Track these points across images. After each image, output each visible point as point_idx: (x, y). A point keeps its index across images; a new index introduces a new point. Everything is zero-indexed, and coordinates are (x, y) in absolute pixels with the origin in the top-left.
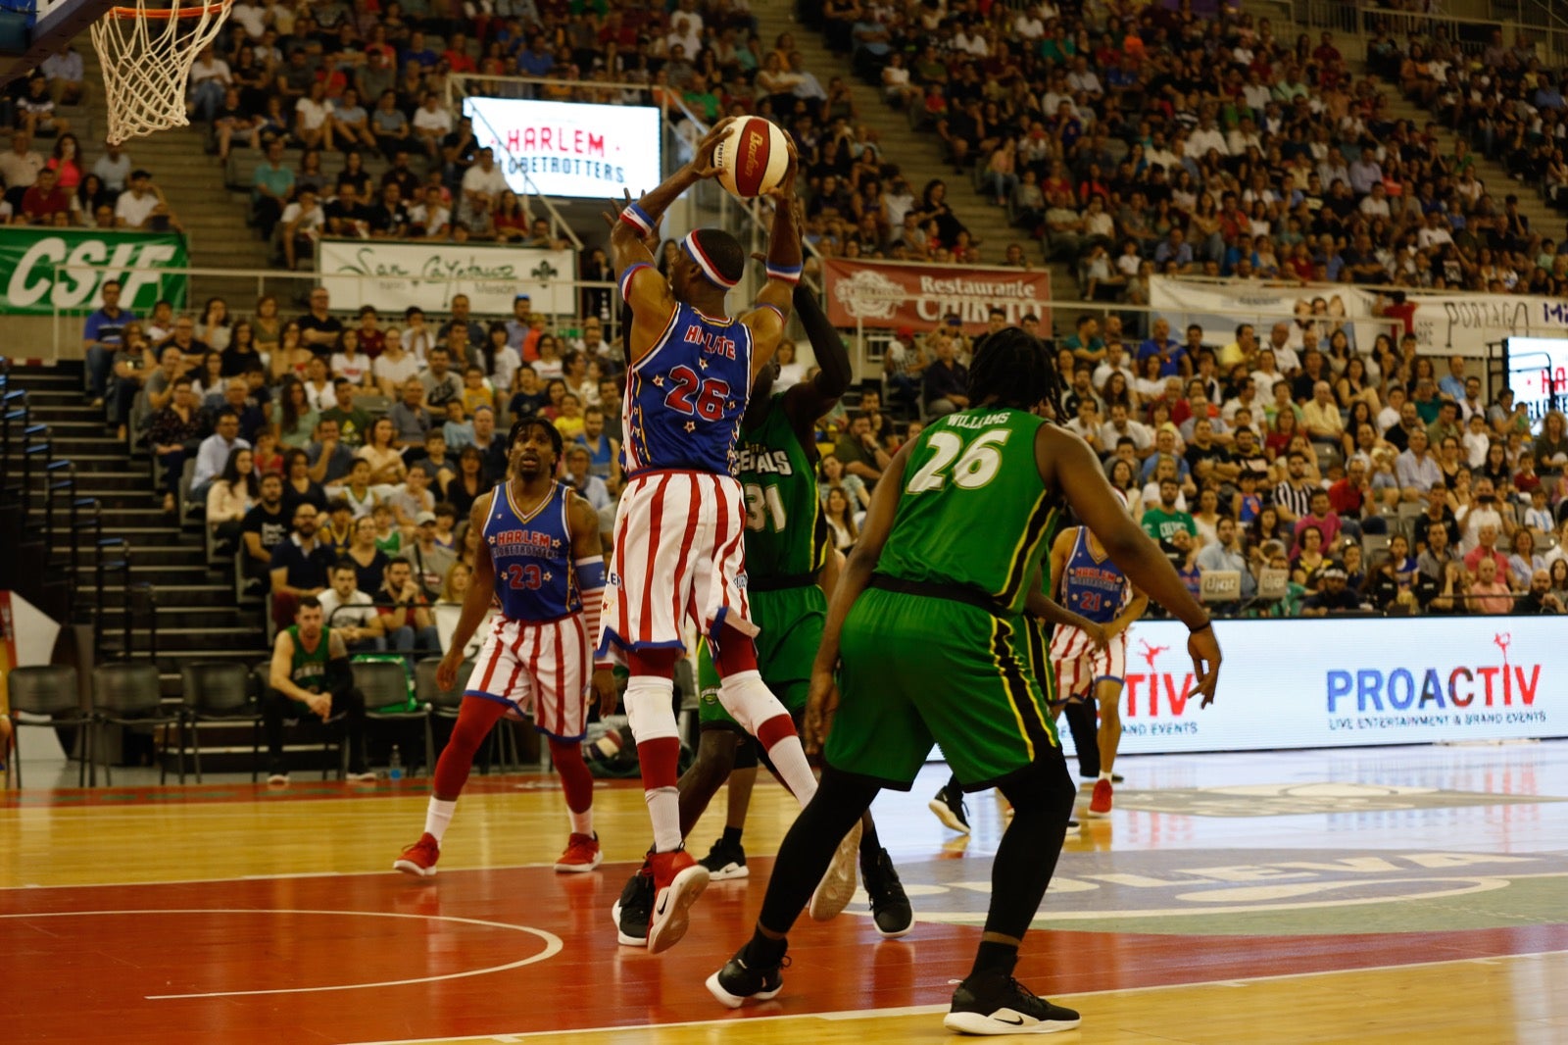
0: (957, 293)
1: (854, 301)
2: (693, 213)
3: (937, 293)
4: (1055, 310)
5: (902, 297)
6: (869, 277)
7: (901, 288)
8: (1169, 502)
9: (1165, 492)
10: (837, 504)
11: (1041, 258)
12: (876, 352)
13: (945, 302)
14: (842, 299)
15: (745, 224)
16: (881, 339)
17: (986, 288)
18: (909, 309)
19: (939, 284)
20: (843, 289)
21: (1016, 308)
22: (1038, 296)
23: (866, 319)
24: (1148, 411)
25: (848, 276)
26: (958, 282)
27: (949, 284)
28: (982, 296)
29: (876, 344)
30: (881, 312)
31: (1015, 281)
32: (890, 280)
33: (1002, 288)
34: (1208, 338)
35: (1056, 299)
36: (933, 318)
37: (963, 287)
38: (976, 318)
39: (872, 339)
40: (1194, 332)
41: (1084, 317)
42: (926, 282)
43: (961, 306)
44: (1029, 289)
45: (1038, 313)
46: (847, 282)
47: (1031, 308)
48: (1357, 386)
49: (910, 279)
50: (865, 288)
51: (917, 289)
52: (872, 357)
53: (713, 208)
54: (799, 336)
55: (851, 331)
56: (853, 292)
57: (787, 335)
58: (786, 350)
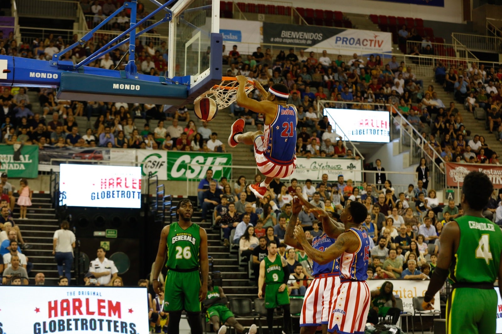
0: (491, 174)
1: (456, 177)
2: (401, 147)
6: (461, 169)
14: (452, 176)
15: (419, 151)
17: (501, 172)
20: (452, 173)
25: (454, 168)
26: (491, 170)
27: (488, 171)
28: (500, 175)
37: (493, 172)
38: (497, 182)
43: (492, 178)
46: (454, 170)
50: (460, 172)
53: (408, 145)
54: (438, 189)
55: (455, 187)
56: (456, 174)
57: (433, 189)
58: (433, 194)
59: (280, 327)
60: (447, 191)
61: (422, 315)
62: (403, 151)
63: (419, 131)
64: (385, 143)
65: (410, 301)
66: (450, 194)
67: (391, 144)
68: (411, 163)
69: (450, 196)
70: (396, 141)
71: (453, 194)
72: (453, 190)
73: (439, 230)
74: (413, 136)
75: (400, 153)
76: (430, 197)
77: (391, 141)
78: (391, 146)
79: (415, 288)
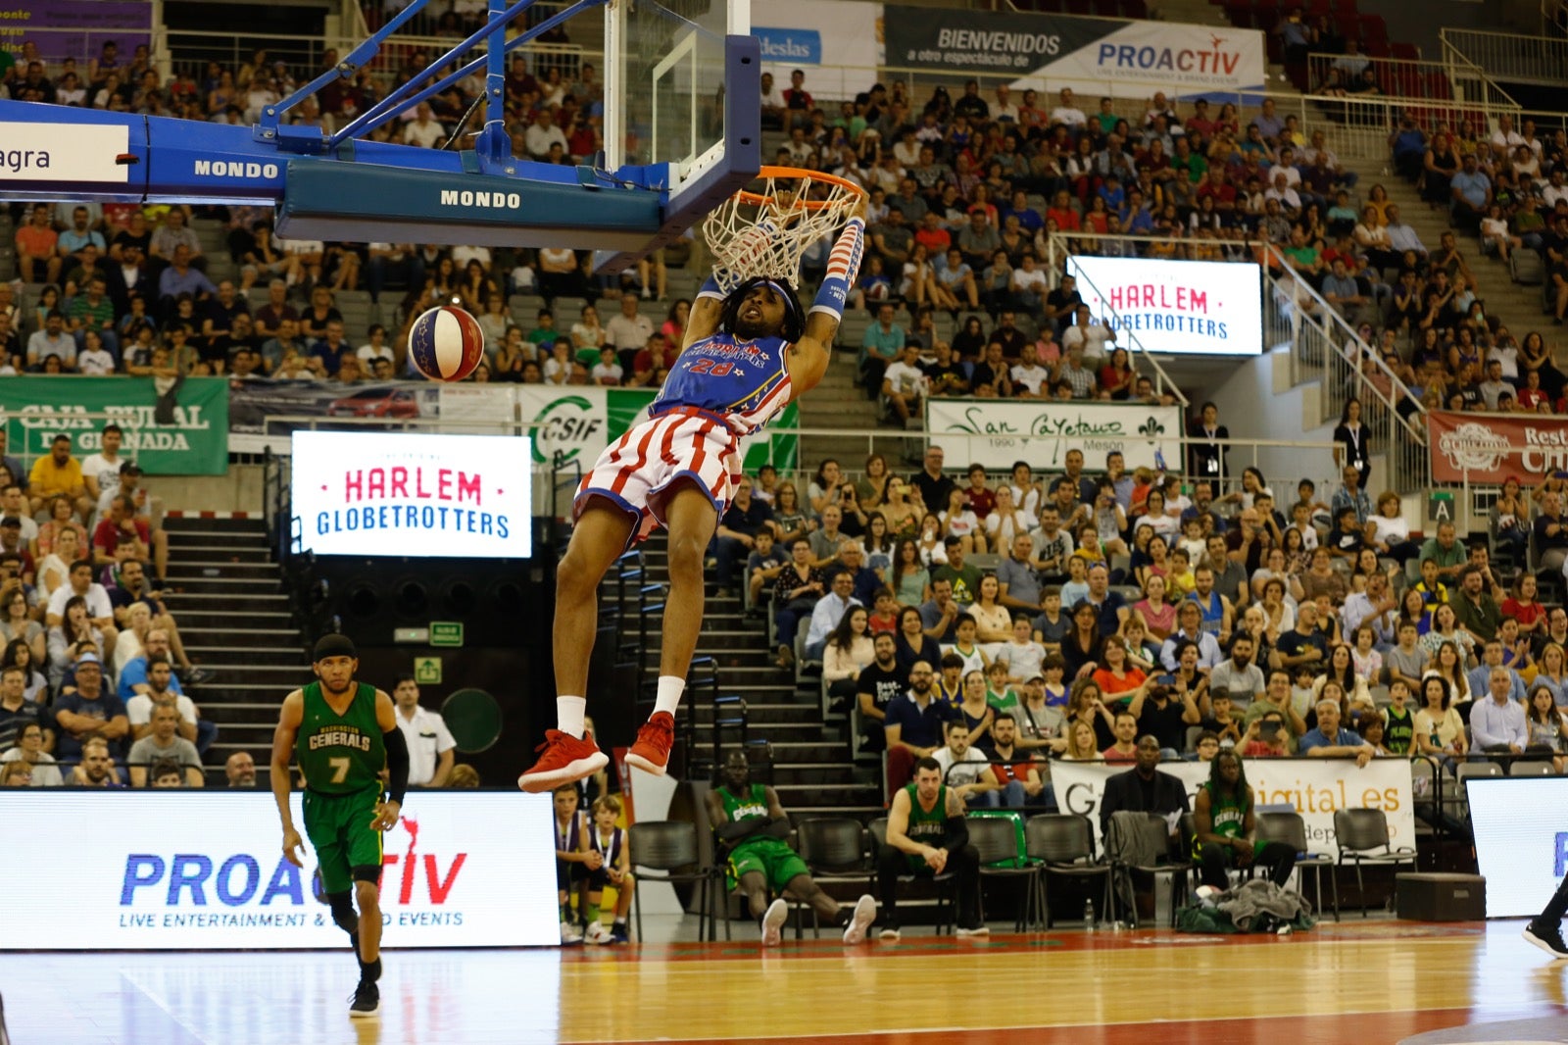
0: (1561, 444)
1: (1458, 454)
2: (1297, 368)
3: (1541, 445)
5: (1507, 451)
6: (1473, 430)
7: (1505, 440)
10: (1447, 658)
12: (1482, 505)
13: (1549, 453)
14: (1446, 452)
15: (1348, 380)
16: (1487, 492)
18: (1513, 461)
19: (1543, 435)
20: (1447, 441)
23: (1471, 472)
25: (1452, 429)
26: (1562, 433)
27: (1553, 436)
29: (1482, 497)
30: (1485, 465)
32: (1493, 432)
36: (1539, 469)
39: (1477, 492)
42: (1530, 433)
43: (1565, 457)
46: (1452, 435)
49: (1515, 431)
50: (1469, 440)
51: (1523, 442)
52: (1478, 511)
53: (1318, 363)
54: (1405, 490)
55: (1457, 484)
56: (1457, 444)
57: (1393, 489)
58: (1391, 504)
59: (946, 902)
60: (1433, 497)
61: (1362, 862)
62: (1303, 381)
63: (1349, 322)
64: (1251, 357)
65: (1329, 823)
66: (1442, 504)
67: (1268, 358)
68: (1327, 415)
69: (1442, 510)
70: (1283, 350)
71: (1450, 506)
72: (1451, 492)
73: (1414, 613)
74: (1331, 335)
75: (1293, 385)
76: (1382, 514)
77: (1265, 349)
78: (1266, 364)
79: (1341, 782)
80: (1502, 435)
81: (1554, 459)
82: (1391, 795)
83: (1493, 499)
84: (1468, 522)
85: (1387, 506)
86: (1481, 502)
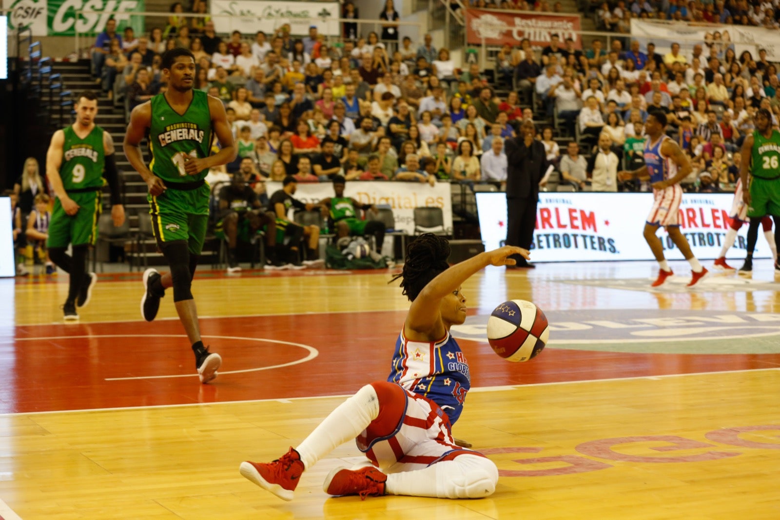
0: (533, 27)
1: (481, 30)
3: (523, 26)
4: (583, 36)
5: (505, 28)
6: (488, 18)
7: (504, 24)
8: (638, 133)
9: (637, 128)
10: (471, 131)
11: (576, 9)
12: (491, 56)
13: (527, 30)
14: (475, 29)
16: (494, 49)
17: (548, 24)
18: (509, 34)
19: (524, 22)
20: (476, 23)
21: (563, 34)
22: (575, 28)
24: (629, 86)
25: (477, 17)
26: (534, 21)
27: (529, 22)
28: (546, 28)
29: (491, 52)
30: (494, 35)
31: (562, 21)
32: (499, 19)
33: (556, 24)
34: (658, 50)
35: (584, 30)
36: (521, 39)
37: (536, 23)
38: (543, 39)
39: (490, 49)
40: (651, 47)
41: (596, 39)
42: (517, 21)
43: (535, 33)
44: (570, 25)
45: (575, 38)
46: (477, 20)
47: (570, 34)
48: (734, 75)
49: (509, 19)
50: (486, 23)
51: (512, 24)
52: (490, 58)
54: (453, 48)
55: (479, 45)
56: (480, 25)
57: (447, 48)
58: (444, 55)
60: (467, 51)
65: (410, 214)
66: (472, 55)
68: (415, 9)
69: (472, 58)
71: (476, 56)
72: (476, 49)
73: (456, 109)
76: (440, 59)
79: (415, 194)
80: (503, 20)
81: (529, 34)
82: (440, 200)
83: (497, 53)
84: (485, 64)
85: (443, 56)
86: (491, 54)
